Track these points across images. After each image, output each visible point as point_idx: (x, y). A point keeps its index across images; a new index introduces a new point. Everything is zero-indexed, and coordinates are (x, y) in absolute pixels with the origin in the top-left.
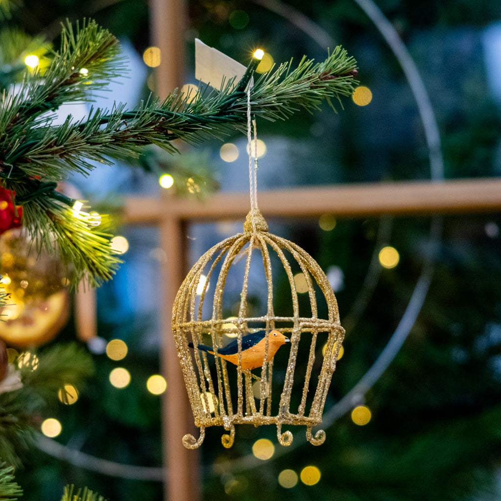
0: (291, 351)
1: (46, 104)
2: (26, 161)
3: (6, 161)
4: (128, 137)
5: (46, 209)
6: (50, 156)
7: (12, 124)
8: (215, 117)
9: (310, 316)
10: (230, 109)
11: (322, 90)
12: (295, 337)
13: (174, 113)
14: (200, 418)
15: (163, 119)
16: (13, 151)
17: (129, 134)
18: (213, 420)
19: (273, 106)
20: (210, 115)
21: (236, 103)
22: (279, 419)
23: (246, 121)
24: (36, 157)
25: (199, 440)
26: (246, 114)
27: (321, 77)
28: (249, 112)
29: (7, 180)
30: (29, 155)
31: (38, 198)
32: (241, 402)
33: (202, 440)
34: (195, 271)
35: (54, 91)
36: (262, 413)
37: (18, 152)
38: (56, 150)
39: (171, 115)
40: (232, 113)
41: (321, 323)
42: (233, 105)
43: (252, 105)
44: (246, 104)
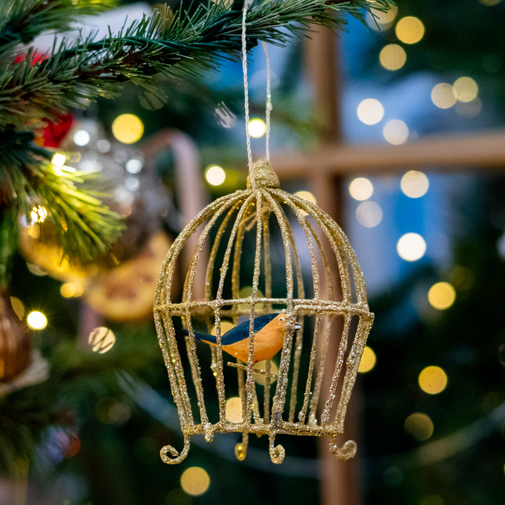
1: (13, 35)
4: (99, 72)
5: (21, 165)
8: (201, 44)
10: (221, 32)
11: (345, 5)
17: (99, 67)
18: (195, 428)
20: (194, 41)
21: (228, 25)
22: (271, 429)
25: (182, 453)
26: (241, 37)
28: (244, 36)
33: (186, 454)
40: (227, 38)
41: (327, 305)
42: (224, 27)
43: (247, 27)
44: (241, 26)
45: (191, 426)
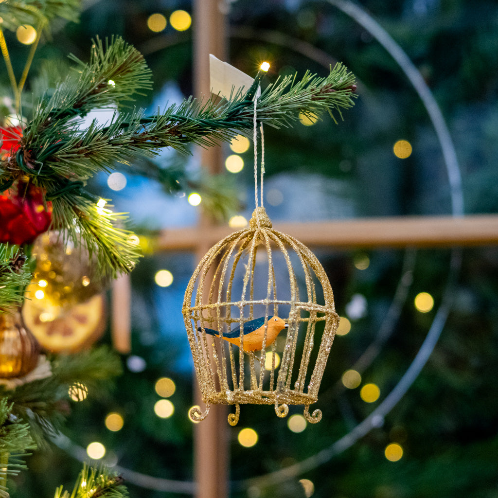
0: (288, 332)
1: (75, 110)
2: (54, 160)
3: (36, 160)
4: (146, 139)
5: (73, 205)
6: (76, 155)
7: (44, 127)
8: (225, 122)
9: (307, 301)
10: (238, 116)
11: (324, 101)
12: (292, 319)
13: (188, 117)
14: (207, 393)
15: (178, 124)
16: (43, 150)
17: (147, 136)
18: (218, 394)
19: (278, 115)
20: (219, 120)
21: (244, 110)
22: (277, 394)
23: (253, 127)
24: (63, 156)
26: (253, 120)
27: (323, 90)
28: (255, 119)
29: (38, 177)
30: (59, 155)
31: (66, 195)
32: (242, 378)
34: (204, 261)
35: (83, 99)
36: (261, 388)
37: (47, 152)
38: (82, 150)
39: (185, 119)
40: (241, 119)
41: (316, 307)
42: (241, 112)
43: (258, 113)
44: (253, 112)
45: (214, 393)
